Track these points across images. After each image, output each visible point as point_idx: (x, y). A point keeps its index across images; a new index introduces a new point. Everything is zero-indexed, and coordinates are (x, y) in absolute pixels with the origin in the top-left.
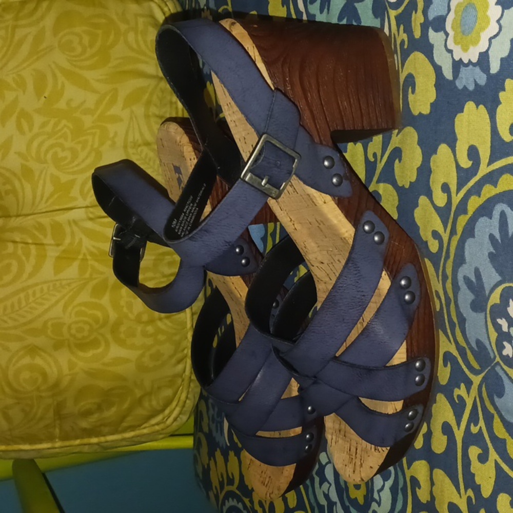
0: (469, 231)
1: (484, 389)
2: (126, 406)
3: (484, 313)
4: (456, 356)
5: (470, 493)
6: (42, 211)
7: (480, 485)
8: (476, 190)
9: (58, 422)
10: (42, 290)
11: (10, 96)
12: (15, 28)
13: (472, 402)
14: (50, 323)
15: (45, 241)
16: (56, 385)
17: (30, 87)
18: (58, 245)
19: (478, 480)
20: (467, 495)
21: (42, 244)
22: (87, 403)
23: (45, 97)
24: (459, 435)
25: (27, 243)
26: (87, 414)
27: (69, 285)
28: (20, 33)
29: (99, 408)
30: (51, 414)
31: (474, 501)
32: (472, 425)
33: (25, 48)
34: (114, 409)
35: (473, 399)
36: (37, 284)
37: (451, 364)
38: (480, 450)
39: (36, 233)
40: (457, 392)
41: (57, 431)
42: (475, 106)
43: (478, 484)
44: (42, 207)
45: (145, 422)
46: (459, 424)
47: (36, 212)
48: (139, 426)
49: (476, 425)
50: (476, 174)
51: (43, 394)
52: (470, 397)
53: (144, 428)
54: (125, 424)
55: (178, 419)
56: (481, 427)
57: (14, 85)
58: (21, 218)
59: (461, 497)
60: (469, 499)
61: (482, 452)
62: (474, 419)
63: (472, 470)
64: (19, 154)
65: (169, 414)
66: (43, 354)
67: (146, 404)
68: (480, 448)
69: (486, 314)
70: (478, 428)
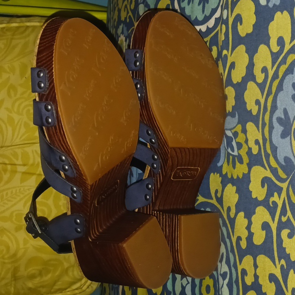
0: (280, 88)
1: (290, 189)
2: (57, 273)
3: (289, 136)
4: (270, 177)
5: (283, 262)
6: (17, 144)
7: (289, 254)
8: (284, 61)
9: (13, 282)
10: (12, 192)
11: (5, 76)
12: (12, 39)
13: (282, 202)
14: (14, 214)
15: (17, 162)
16: (15, 255)
17: (18, 72)
18: (24, 165)
19: (288, 251)
20: (280, 264)
21: (15, 165)
22: (32, 270)
23: (26, 78)
24: (274, 226)
25: (6, 164)
26: (32, 277)
27: (29, 189)
28: (14, 42)
29: (40, 274)
30: (9, 275)
31: (285, 267)
32: (283, 217)
33: (17, 50)
34: (50, 276)
35: (283, 200)
36: (9, 189)
37: (267, 184)
38: (289, 230)
39: (12, 157)
40: (272, 199)
41: (13, 289)
42: (281, 13)
43: (288, 253)
44: (18, 141)
45: (69, 287)
46: (273, 220)
47: (13, 144)
48: (66, 289)
49: (285, 216)
50: (283, 52)
51: (6, 261)
52: (280, 199)
53: (68, 291)
54: (56, 287)
55: (90, 287)
56: (288, 216)
57: (8, 70)
58: (4, 148)
59: (276, 267)
60: (282, 266)
61: (290, 231)
62: (284, 212)
63: (284, 246)
64: (7, 109)
65: (85, 282)
66: (8, 234)
67: (70, 273)
68: (288, 229)
69: (291, 136)
70: (287, 217)
